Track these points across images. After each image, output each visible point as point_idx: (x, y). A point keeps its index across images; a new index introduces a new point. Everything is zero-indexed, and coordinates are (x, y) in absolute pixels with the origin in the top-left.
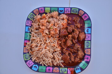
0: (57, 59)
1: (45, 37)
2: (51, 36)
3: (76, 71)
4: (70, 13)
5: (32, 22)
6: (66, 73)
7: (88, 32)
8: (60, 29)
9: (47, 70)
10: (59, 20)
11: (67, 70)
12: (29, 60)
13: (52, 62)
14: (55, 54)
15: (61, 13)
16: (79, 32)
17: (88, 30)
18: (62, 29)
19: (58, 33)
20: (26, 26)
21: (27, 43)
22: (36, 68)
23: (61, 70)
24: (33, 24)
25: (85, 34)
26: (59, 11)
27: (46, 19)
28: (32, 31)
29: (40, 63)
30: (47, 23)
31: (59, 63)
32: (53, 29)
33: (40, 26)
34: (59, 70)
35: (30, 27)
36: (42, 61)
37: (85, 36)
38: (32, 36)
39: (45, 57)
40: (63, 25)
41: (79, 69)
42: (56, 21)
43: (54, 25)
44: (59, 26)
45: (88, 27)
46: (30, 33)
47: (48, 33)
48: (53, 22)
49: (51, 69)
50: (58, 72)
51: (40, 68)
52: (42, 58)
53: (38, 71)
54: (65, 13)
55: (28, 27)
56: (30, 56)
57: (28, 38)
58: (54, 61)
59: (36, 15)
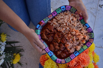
0: (55, 23)
1: (72, 30)
2: (69, 33)
3: (39, 25)
4: (70, 56)
5: (88, 32)
6: (44, 20)
8: (67, 41)
9: (56, 12)
10: (72, 46)
11: (45, 22)
12: (70, 10)
13: (56, 19)
14: (59, 25)
16: (55, 49)
17: (51, 54)
18: (66, 42)
20: (90, 27)
22: (62, 9)
23: (48, 19)
24: (87, 31)
25: (51, 51)
26: (77, 52)
27: (81, 41)
28: (83, 27)
29: (62, 13)
30: (77, 39)
31: (52, 22)
33: (80, 33)
34: (49, 18)
36: (62, 15)
37: (50, 49)
39: (62, 18)
40: (67, 45)
41: (38, 28)
42: (74, 44)
43: (73, 41)
44: (69, 42)
45: (52, 56)
47: (72, 33)
48: (75, 42)
49: (54, 15)
51: (60, 11)
52: (64, 16)
53: (60, 8)
54: (73, 54)
55: (88, 27)
56: (72, 12)
57: (82, 21)
58: (56, 21)
59: (90, 38)
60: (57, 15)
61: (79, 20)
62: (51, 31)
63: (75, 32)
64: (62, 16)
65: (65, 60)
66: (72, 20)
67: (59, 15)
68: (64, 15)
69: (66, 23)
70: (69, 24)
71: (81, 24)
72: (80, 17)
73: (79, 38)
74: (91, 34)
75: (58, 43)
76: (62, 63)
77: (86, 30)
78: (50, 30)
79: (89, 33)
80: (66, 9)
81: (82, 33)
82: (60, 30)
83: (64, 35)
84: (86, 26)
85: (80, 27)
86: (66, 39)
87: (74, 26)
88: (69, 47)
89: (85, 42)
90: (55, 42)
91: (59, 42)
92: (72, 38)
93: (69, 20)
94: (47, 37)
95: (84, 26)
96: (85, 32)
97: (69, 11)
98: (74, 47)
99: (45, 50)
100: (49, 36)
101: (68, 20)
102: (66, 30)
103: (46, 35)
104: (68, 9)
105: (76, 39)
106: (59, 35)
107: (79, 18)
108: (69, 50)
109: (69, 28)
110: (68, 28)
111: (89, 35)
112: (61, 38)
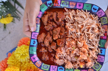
0: (70, 16)
1: (81, 39)
2: (74, 39)
3: (52, 2)
4: (52, 66)
5: (96, 60)
6: (62, 1)
7: (34, 41)
8: (64, 47)
9: (82, 5)
10: (65, 57)
11: (61, 5)
12: (101, 17)
13: (76, 13)
14: (72, 21)
15: (62, 67)
16: (43, 42)
17: (34, 44)
18: (62, 47)
19: (66, 42)
20: (104, 56)
21: (104, 36)
22: (94, 8)
23: (67, 4)
24: (96, 57)
25: (37, 40)
27: (80, 61)
28: (97, 48)
29: (89, 13)
30: (78, 55)
31: (69, 12)
32: (72, 46)
33: (87, 52)
35: (100, 53)
36: (87, 14)
37: (37, 37)
38: (97, 43)
39: (83, 18)
40: (60, 50)
41: (49, 4)
42: (69, 56)
43: (70, 52)
44: (65, 50)
46: (99, 47)
47: (78, 42)
48: (72, 56)
49: (78, 7)
50: (70, 3)
51: (89, 9)
53: (92, 5)
54: (57, 67)
55: (102, 54)
56: (100, 22)
57: (103, 41)
58: (74, 14)
59: (92, 68)
60: (80, 10)
61: (99, 37)
62: (57, 19)
63: (84, 45)
64: (85, 15)
65: (42, 64)
66: (93, 29)
67: (84, 11)
68: (88, 16)
69: (83, 26)
70: (84, 30)
71: (98, 43)
72: (104, 35)
73: (80, 56)
74: (98, 65)
75: (53, 38)
76: (36, 64)
77: (98, 55)
78: (58, 17)
79: (98, 62)
80: (97, 13)
81: (89, 54)
82: (68, 28)
83: (67, 37)
84: (101, 51)
85: (93, 46)
86: (65, 43)
87: (89, 38)
88: (60, 56)
89: (82, 66)
90: (51, 35)
91: (55, 39)
92: (72, 48)
93: (88, 26)
94: (48, 23)
95: (99, 49)
96: (95, 56)
97: (99, 18)
98: (66, 61)
99: (32, 34)
100: (50, 23)
101: (88, 24)
102: (75, 33)
103: (49, 18)
104: (100, 14)
105: (75, 54)
106: (61, 32)
107: (102, 35)
108: (56, 58)
109: (81, 35)
110: (79, 33)
111: (95, 64)
112: (62, 37)
